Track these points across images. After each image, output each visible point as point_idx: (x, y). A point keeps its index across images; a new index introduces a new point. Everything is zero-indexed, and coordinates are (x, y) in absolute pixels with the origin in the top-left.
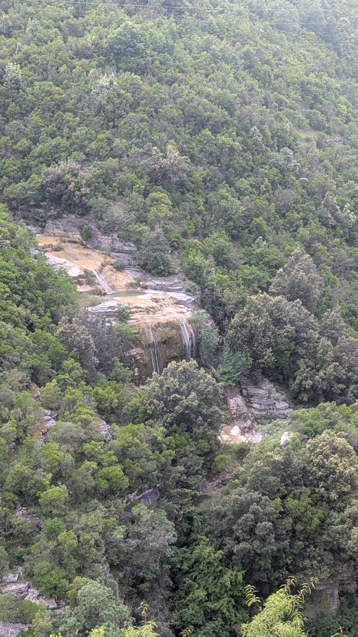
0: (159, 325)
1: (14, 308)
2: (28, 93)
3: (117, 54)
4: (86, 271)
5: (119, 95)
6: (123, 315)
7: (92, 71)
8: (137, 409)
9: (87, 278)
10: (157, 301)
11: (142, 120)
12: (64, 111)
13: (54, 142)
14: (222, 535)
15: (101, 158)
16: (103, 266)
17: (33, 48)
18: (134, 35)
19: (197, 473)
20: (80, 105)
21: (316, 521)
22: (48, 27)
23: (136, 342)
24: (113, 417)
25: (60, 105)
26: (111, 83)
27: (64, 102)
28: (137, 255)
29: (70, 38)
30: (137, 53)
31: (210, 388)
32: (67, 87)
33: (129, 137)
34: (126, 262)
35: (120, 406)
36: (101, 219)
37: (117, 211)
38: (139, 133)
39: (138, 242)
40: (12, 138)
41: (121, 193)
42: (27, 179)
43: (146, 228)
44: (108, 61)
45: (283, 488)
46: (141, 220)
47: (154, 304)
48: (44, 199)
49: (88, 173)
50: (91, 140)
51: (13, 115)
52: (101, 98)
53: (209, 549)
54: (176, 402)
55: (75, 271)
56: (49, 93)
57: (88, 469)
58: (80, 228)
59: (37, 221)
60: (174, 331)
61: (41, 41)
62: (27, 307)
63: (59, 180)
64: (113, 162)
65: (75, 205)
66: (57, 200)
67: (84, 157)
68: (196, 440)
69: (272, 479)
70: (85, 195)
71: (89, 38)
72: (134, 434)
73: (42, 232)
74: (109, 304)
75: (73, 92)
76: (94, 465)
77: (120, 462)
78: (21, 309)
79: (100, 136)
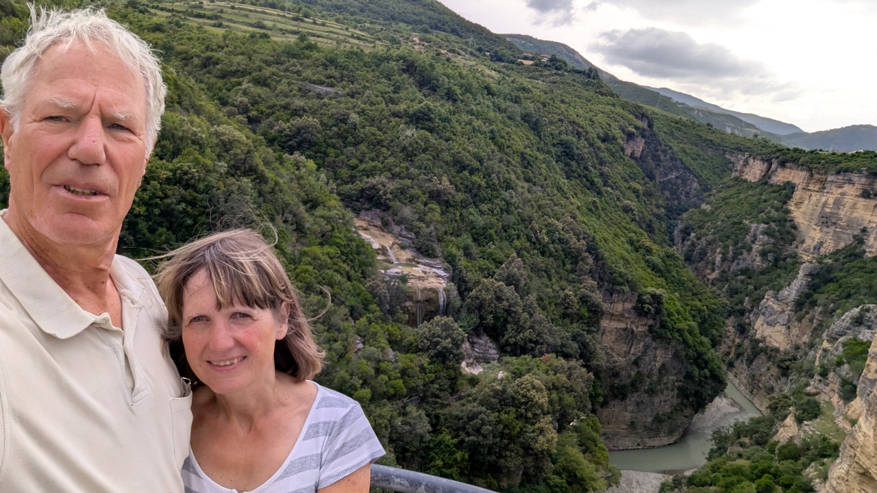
0: (425, 289)
1: (341, 264)
2: (361, 132)
3: (417, 118)
4: (383, 246)
5: (417, 143)
6: (404, 279)
7: (401, 126)
8: (411, 344)
9: (383, 251)
10: (425, 273)
11: (429, 160)
12: (382, 147)
13: (373, 164)
14: (458, 429)
15: (401, 178)
16: (393, 244)
17: (367, 107)
18: (429, 109)
19: (445, 390)
20: (392, 144)
21: (518, 429)
22: (377, 96)
23: (410, 298)
24: (396, 347)
25: (379, 142)
26: (413, 135)
27: (382, 141)
28: (416, 241)
29: (390, 105)
30: (430, 120)
31: (460, 337)
32: (385, 133)
33: (419, 168)
34: (407, 244)
35: (401, 340)
36: (396, 215)
37: (407, 211)
38: (426, 167)
39: (417, 234)
40: (347, 157)
41: (410, 201)
42: (353, 183)
43: (424, 225)
44: (411, 121)
45: (499, 406)
46: (421, 220)
47: (423, 275)
48: (362, 197)
49: (392, 186)
50: (396, 166)
51: (350, 144)
52: (406, 143)
53: (448, 437)
54: (437, 343)
55: (376, 246)
56: (374, 134)
57: (383, 380)
58: (382, 219)
59: (355, 209)
60: (434, 295)
61: (372, 104)
62: (348, 265)
63: (373, 187)
64: (408, 182)
65: (381, 204)
66: (370, 199)
67: (391, 176)
68: (447, 369)
69: (493, 400)
70: (389, 199)
71: (402, 107)
72: (412, 361)
73: (357, 217)
74: (396, 270)
75: (389, 136)
76: (386, 378)
77: (401, 378)
78: (345, 266)
79: (402, 165)
